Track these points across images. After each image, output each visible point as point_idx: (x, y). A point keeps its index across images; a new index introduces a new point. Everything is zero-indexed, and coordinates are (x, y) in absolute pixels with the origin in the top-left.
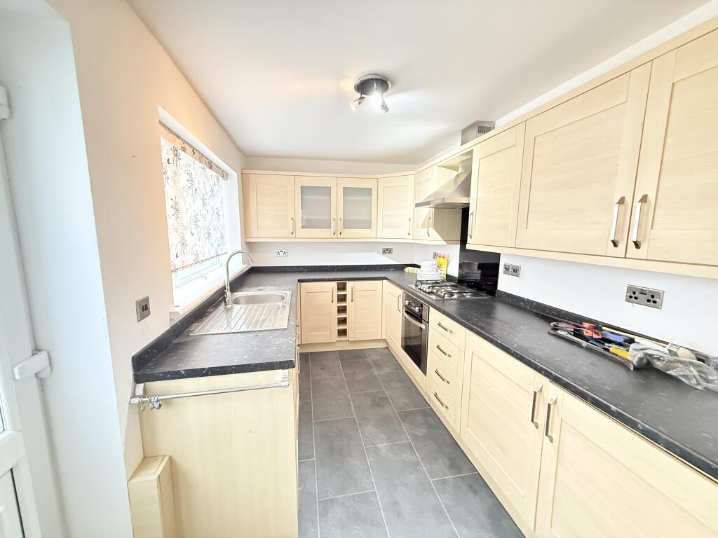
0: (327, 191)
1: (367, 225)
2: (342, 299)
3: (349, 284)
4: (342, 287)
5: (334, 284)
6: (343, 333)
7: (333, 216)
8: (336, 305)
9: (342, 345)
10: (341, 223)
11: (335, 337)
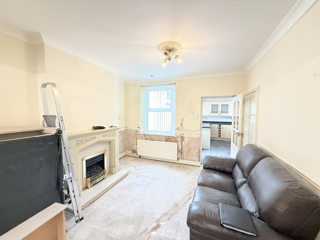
0: (218, 105)
1: (227, 112)
2: (220, 128)
3: (222, 125)
4: (220, 126)
5: (218, 125)
6: (219, 136)
7: (219, 110)
8: (218, 130)
9: (219, 139)
10: (220, 112)
11: (218, 137)
